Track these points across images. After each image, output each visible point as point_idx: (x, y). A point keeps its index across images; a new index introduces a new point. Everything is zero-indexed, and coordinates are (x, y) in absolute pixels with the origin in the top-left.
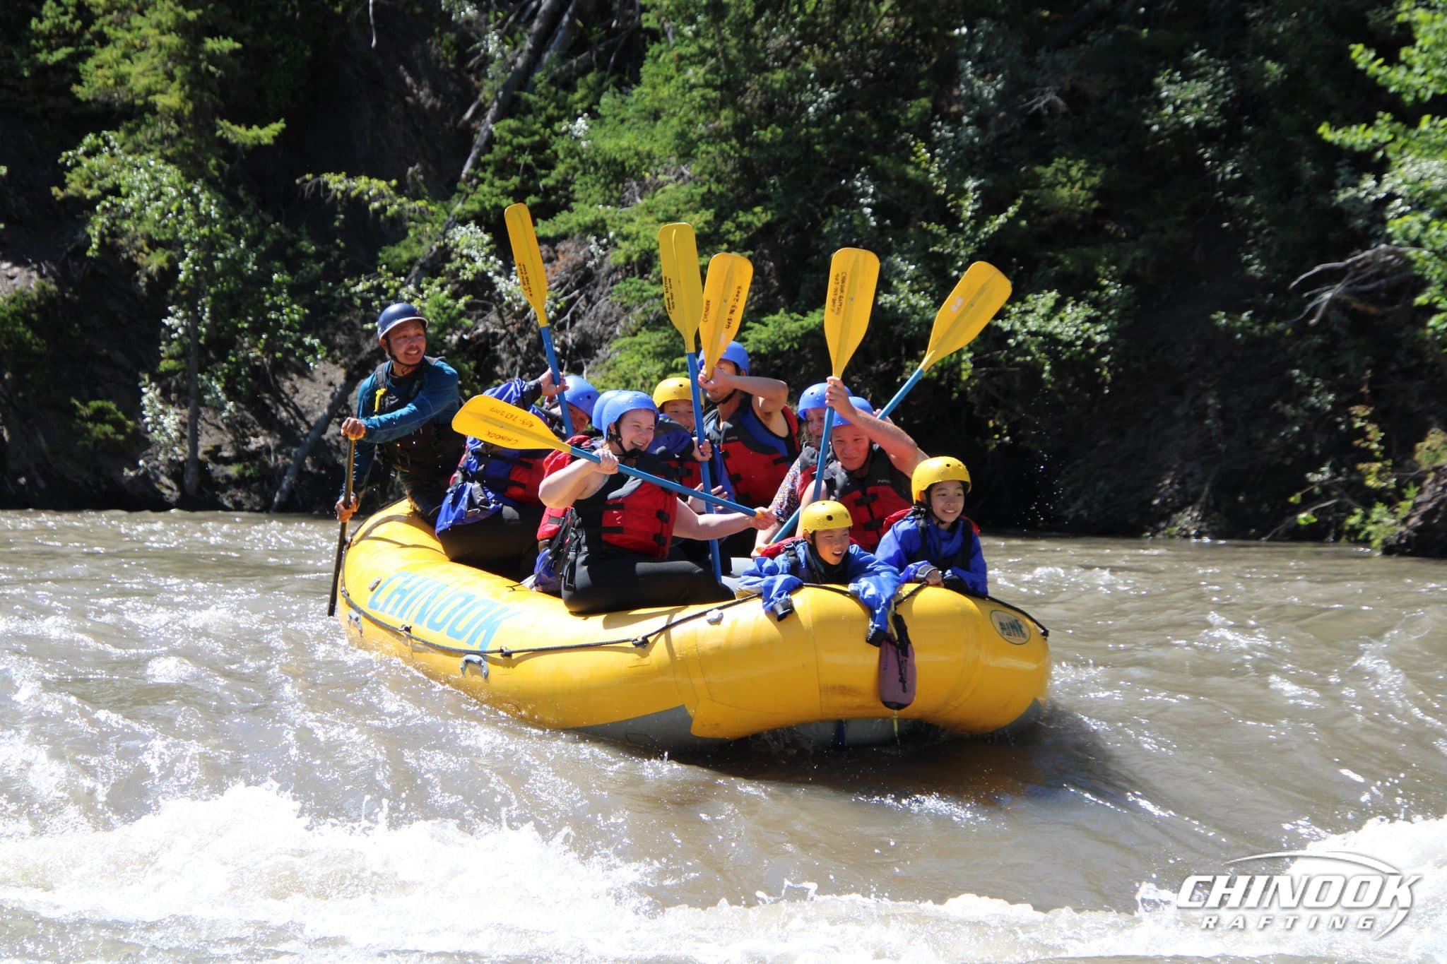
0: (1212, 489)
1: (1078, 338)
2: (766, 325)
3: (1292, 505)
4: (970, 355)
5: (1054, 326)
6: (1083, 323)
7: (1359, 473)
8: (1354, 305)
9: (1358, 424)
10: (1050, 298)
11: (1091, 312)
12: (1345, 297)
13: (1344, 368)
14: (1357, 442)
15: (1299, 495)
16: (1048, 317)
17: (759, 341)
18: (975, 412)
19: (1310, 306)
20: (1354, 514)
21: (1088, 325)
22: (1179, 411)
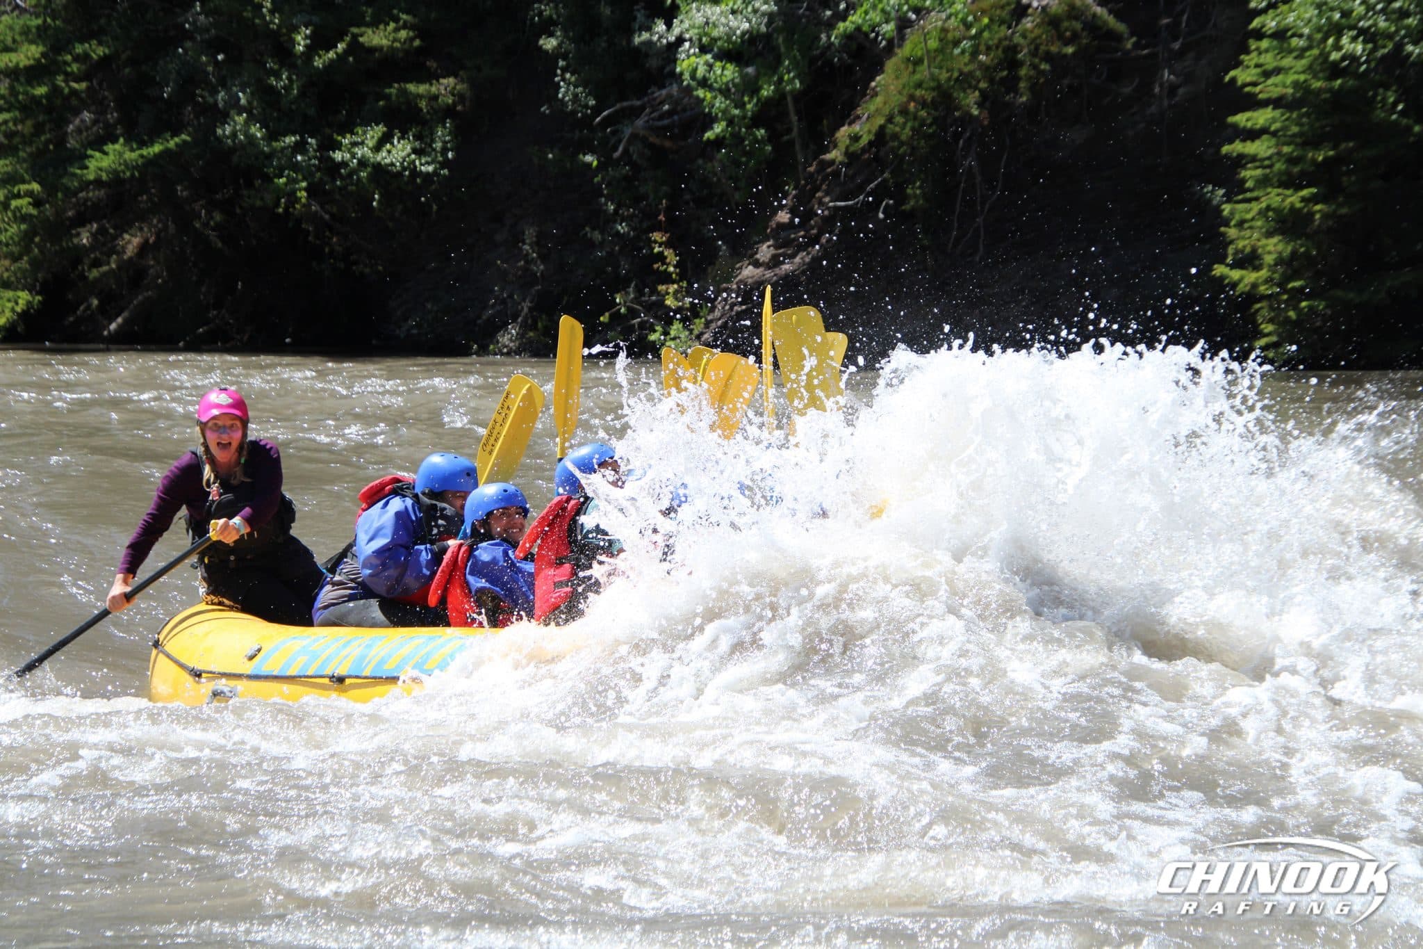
0: (530, 309)
1: (404, 169)
2: (106, 153)
3: (601, 324)
4: (304, 184)
5: (383, 157)
6: (409, 155)
7: (659, 293)
8: (651, 139)
9: (656, 250)
10: (378, 131)
11: (417, 144)
12: (642, 133)
13: (645, 197)
14: (656, 266)
15: (607, 314)
16: (377, 148)
17: (101, 169)
18: (310, 238)
19: (613, 141)
20: (655, 331)
21: (413, 156)
22: (499, 238)
